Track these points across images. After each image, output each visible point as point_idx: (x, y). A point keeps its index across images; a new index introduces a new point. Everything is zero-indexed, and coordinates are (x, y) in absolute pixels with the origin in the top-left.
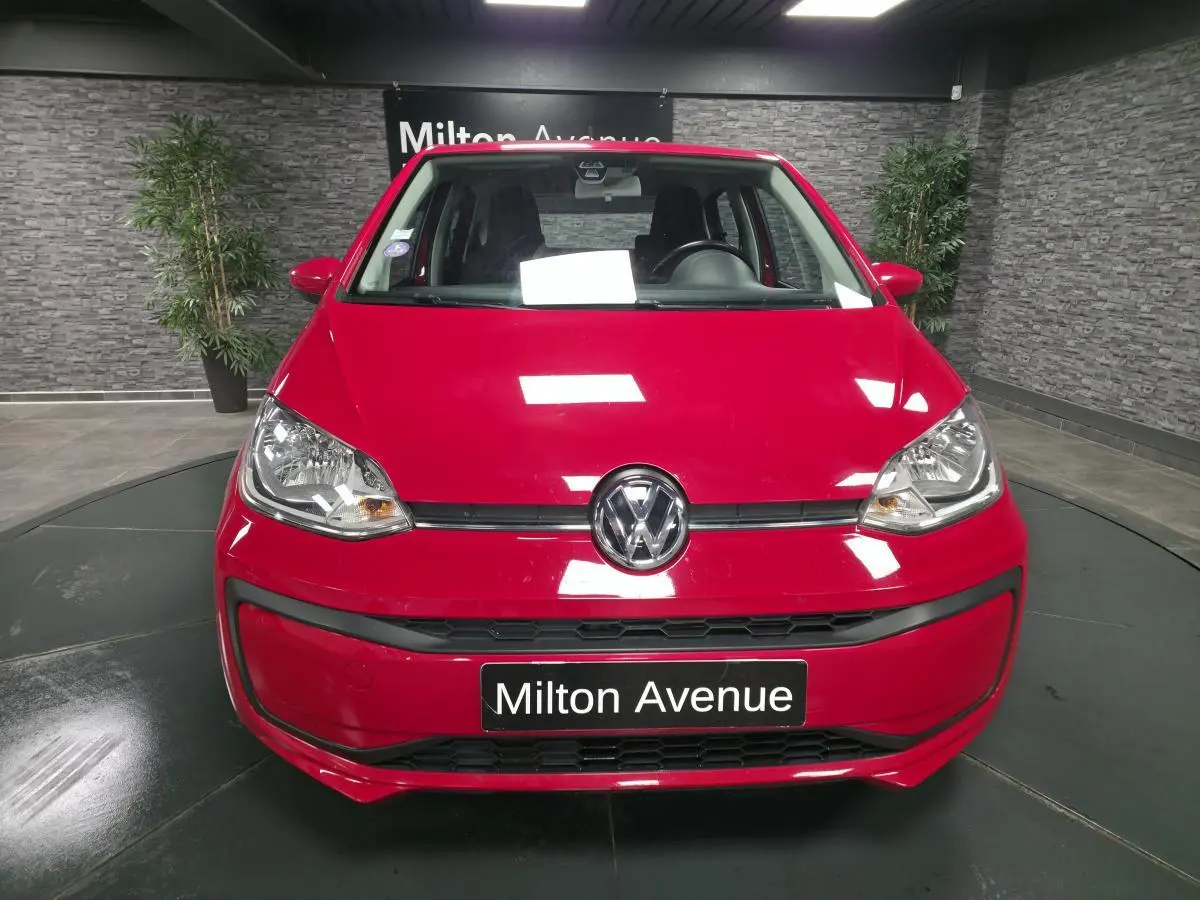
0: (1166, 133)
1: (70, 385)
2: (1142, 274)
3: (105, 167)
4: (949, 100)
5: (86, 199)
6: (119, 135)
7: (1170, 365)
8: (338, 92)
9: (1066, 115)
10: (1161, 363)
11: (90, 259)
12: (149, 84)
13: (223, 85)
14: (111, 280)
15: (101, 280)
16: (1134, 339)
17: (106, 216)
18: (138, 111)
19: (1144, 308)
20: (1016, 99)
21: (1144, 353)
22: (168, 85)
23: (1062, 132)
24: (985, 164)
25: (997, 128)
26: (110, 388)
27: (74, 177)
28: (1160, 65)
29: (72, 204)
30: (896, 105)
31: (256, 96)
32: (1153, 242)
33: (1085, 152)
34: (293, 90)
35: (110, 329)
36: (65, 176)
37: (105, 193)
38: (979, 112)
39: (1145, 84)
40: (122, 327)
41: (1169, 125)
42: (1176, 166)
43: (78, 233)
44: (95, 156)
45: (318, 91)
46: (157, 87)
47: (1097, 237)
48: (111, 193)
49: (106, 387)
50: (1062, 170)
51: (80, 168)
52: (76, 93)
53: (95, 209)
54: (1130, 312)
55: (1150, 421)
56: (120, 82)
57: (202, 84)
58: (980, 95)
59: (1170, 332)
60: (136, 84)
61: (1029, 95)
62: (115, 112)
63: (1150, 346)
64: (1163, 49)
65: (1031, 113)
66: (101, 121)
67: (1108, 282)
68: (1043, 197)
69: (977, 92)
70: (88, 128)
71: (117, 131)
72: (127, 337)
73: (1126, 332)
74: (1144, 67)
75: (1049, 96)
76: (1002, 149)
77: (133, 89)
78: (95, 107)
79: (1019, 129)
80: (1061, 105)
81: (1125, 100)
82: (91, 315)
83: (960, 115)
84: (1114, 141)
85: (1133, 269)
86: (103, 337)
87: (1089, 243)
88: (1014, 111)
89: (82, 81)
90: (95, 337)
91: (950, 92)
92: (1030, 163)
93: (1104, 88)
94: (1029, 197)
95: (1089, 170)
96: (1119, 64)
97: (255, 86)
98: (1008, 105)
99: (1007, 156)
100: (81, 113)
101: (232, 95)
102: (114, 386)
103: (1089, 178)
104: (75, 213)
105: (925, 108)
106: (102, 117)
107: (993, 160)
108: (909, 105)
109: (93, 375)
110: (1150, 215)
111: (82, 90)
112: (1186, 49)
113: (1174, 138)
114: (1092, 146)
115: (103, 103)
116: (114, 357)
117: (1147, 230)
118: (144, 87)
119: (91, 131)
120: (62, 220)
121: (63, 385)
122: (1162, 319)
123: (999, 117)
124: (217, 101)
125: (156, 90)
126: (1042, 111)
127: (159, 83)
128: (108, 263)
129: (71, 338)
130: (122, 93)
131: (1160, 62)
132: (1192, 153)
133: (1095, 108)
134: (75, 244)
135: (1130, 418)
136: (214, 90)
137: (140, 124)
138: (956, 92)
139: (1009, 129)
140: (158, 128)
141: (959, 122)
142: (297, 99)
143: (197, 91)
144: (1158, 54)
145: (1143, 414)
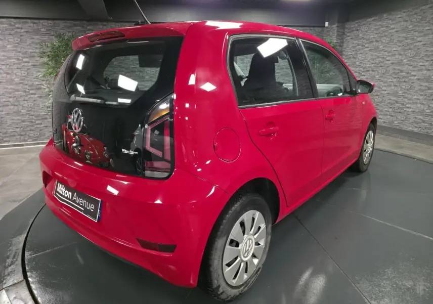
0: (404, 37)
1: (9, 141)
2: (399, 81)
3: (23, 54)
4: (324, 26)
5: (15, 67)
6: (29, 41)
7: (411, 110)
8: (117, 24)
9: (366, 32)
10: (407, 109)
11: (18, 91)
12: (41, 21)
13: (72, 22)
14: (26, 98)
15: (22, 99)
16: (397, 102)
17: (24, 73)
18: (37, 32)
19: (400, 92)
20: (346, 26)
21: (401, 107)
22: (50, 22)
23: (365, 37)
24: (338, 47)
25: (341, 36)
26: (27, 141)
27: (9, 58)
28: (399, 16)
29: (9, 69)
30: (308, 28)
31: (85, 26)
32: (402, 71)
33: (374, 43)
34: (99, 23)
35: (26, 118)
36: (6, 58)
37: (23, 64)
38: (336, 31)
39: (394, 22)
40: (31, 117)
41: (404, 35)
42: (408, 47)
43: (13, 80)
44: (19, 50)
45: (110, 24)
46: (45, 22)
47: (381, 70)
48: (26, 64)
49: (25, 141)
50: (366, 49)
51: (12, 54)
52: (11, 25)
53: (19, 71)
54: (395, 94)
55: (405, 128)
56: (29, 21)
57: (63, 21)
58: (336, 25)
59: (410, 100)
60: (36, 21)
61: (352, 25)
62: (27, 32)
63: (403, 104)
64: (401, 11)
65: (353, 31)
66: (21, 36)
67: (386, 85)
68: (360, 58)
69: (335, 24)
70: (16, 39)
71: (28, 39)
72: (33, 121)
73: (394, 100)
74: (394, 16)
75: (359, 26)
76: (343, 42)
77: (34, 23)
78: (19, 30)
79: (348, 36)
80: (364, 28)
81: (387, 27)
82: (17, 113)
83: (328, 31)
84: (385, 40)
85: (395, 80)
86: (23, 121)
87: (378, 72)
88: (346, 30)
89: (13, 20)
90: (20, 121)
91: (324, 24)
92: (354, 47)
93: (380, 23)
94: (354, 58)
95: (376, 49)
96: (385, 15)
97: (85, 22)
98: (344, 28)
99: (344, 45)
100: (12, 32)
101: (75, 25)
102: (28, 140)
103: (376, 52)
104: (10, 72)
105: (317, 29)
106: (22, 34)
107: (340, 46)
108: (312, 28)
109: (19, 137)
110: (400, 63)
111: (13, 24)
112: (409, 11)
113: (406, 38)
114: (377, 41)
115: (22, 28)
116: (29, 129)
117: (399, 68)
118: (39, 22)
119: (17, 39)
120: (5, 75)
121: (6, 141)
122: (406, 95)
123: (342, 32)
124: (69, 27)
125: (44, 24)
126: (357, 30)
127: (45, 21)
128: (25, 91)
129: (9, 122)
130: (30, 24)
131: (400, 15)
132: (413, 43)
133: (376, 29)
134: (10, 85)
135: (398, 127)
136: (69, 23)
137: (38, 37)
138: (327, 24)
139: (345, 36)
140: (46, 38)
141: (328, 34)
142: (101, 27)
143: (62, 24)
144: (399, 13)
145: (402, 126)
